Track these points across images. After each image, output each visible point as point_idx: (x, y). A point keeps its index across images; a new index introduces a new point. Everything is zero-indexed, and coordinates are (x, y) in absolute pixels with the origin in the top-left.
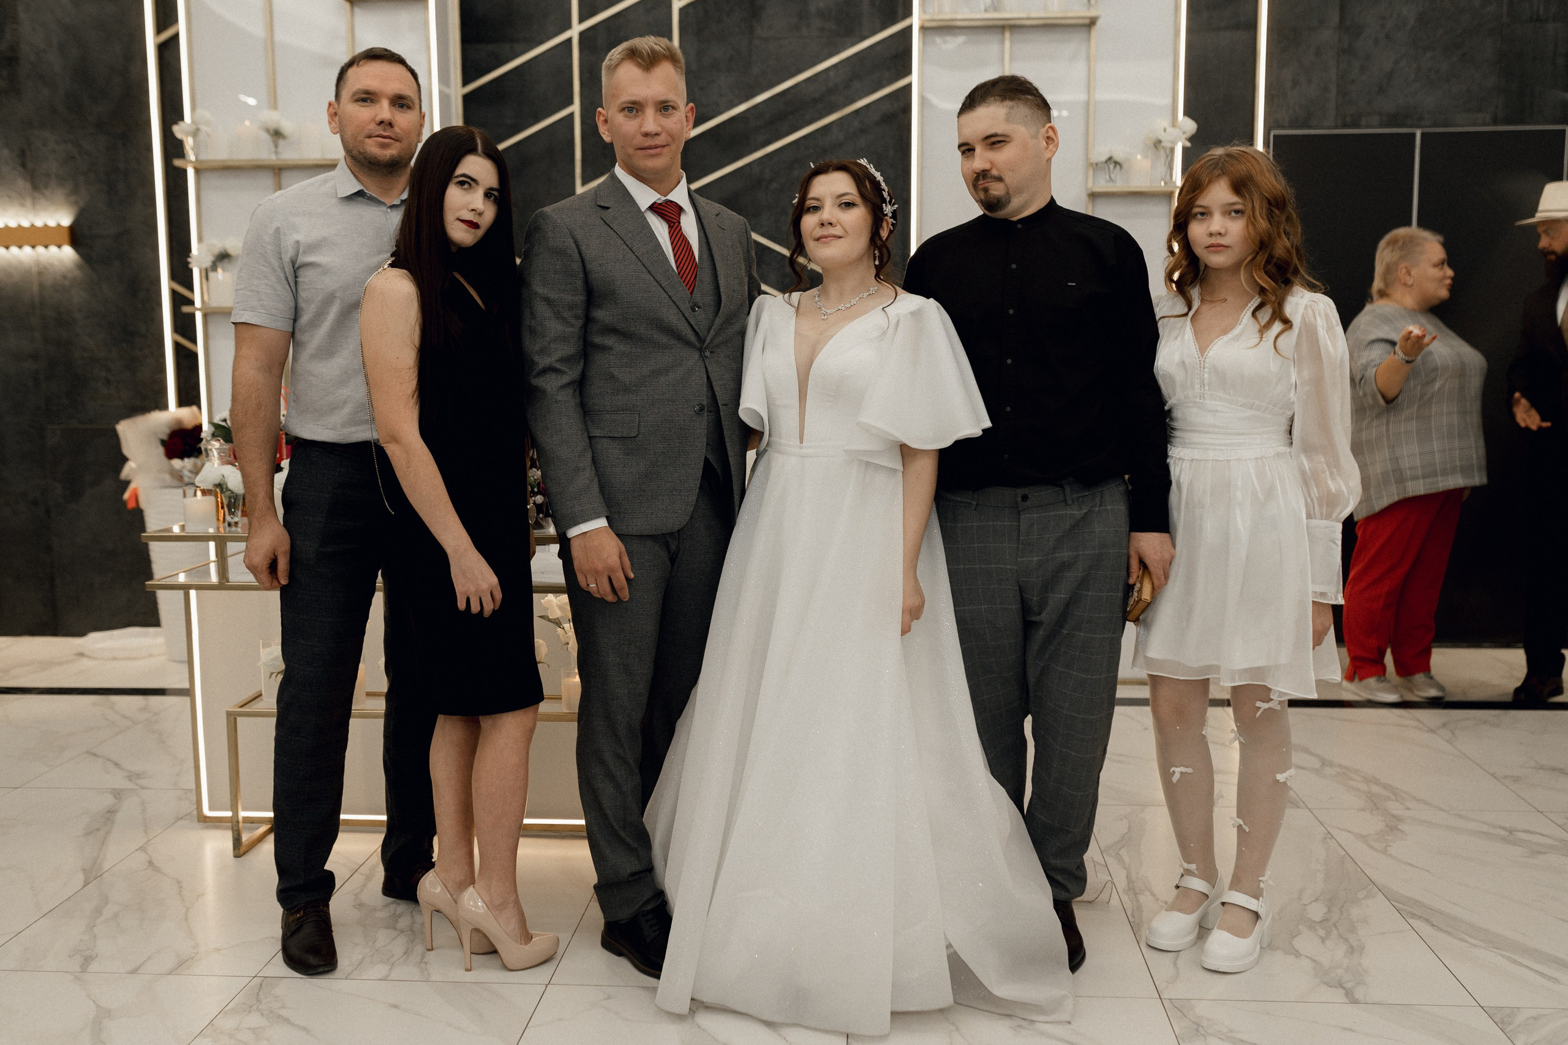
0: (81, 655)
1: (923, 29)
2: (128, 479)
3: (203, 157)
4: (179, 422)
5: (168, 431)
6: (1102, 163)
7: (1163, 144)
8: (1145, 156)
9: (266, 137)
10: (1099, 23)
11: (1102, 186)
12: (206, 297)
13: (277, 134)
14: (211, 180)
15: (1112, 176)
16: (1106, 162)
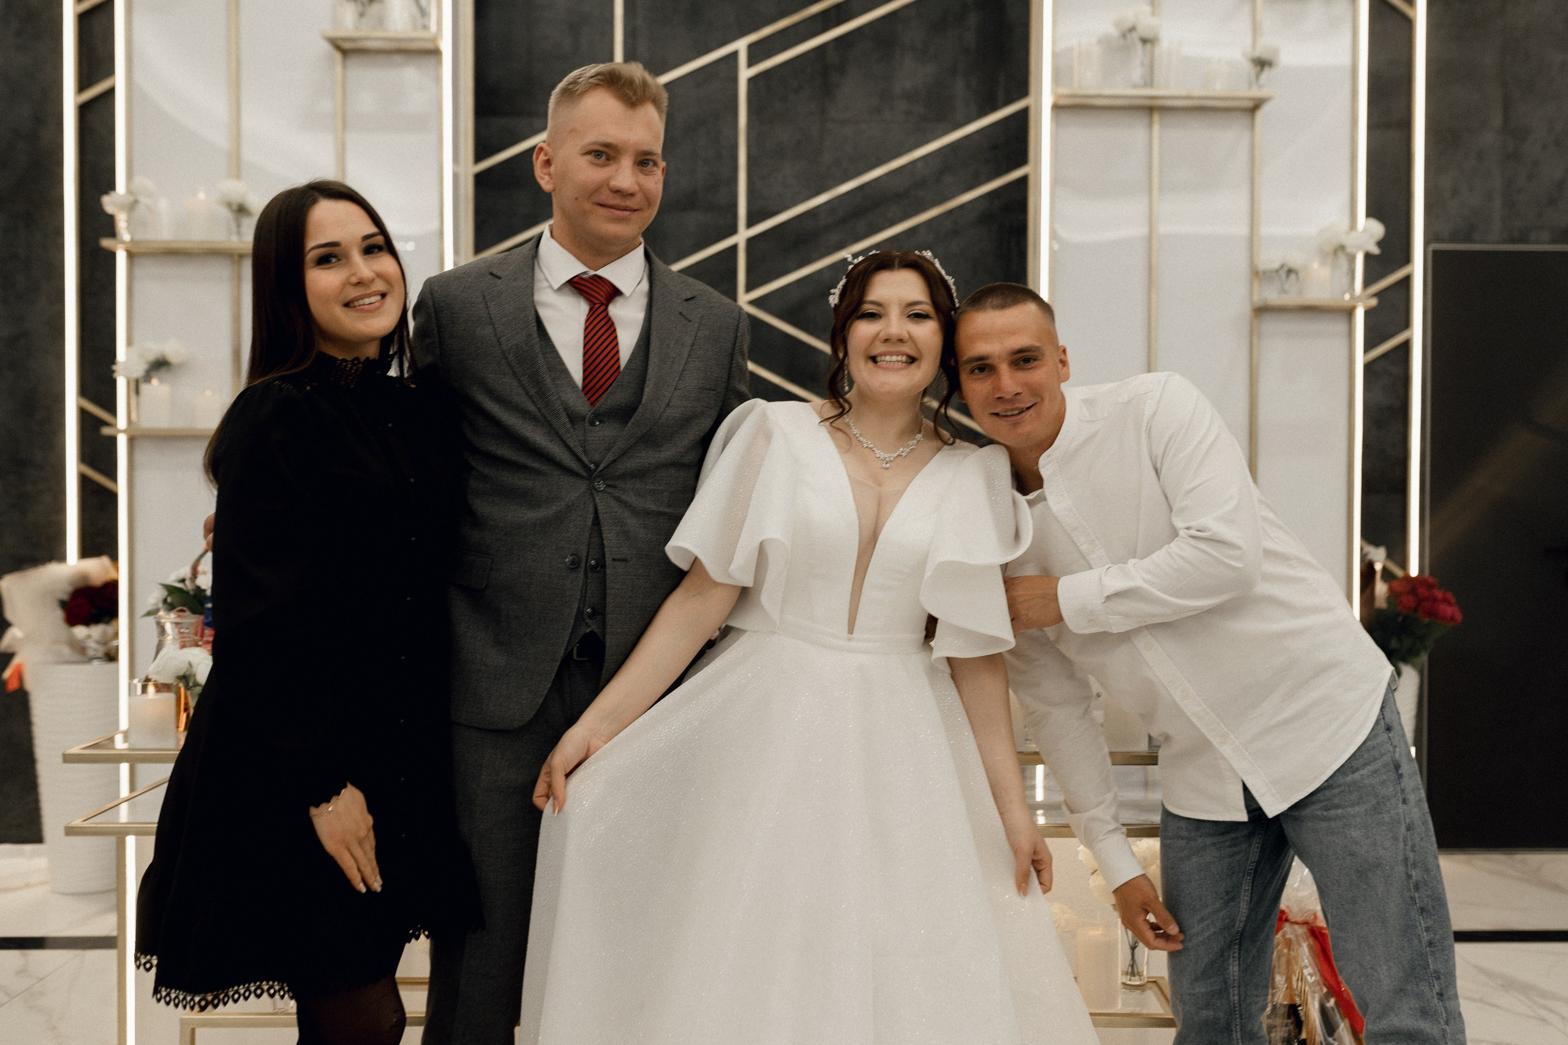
1: (1057, 108)
2: (10, 650)
3: (139, 236)
4: (84, 577)
5: (69, 589)
6: (1271, 272)
7: (1345, 251)
8: (1323, 264)
9: (225, 214)
10: (1265, 106)
11: (1272, 295)
12: (134, 416)
13: (241, 209)
14: (148, 269)
15: (1287, 287)
16: (1277, 271)
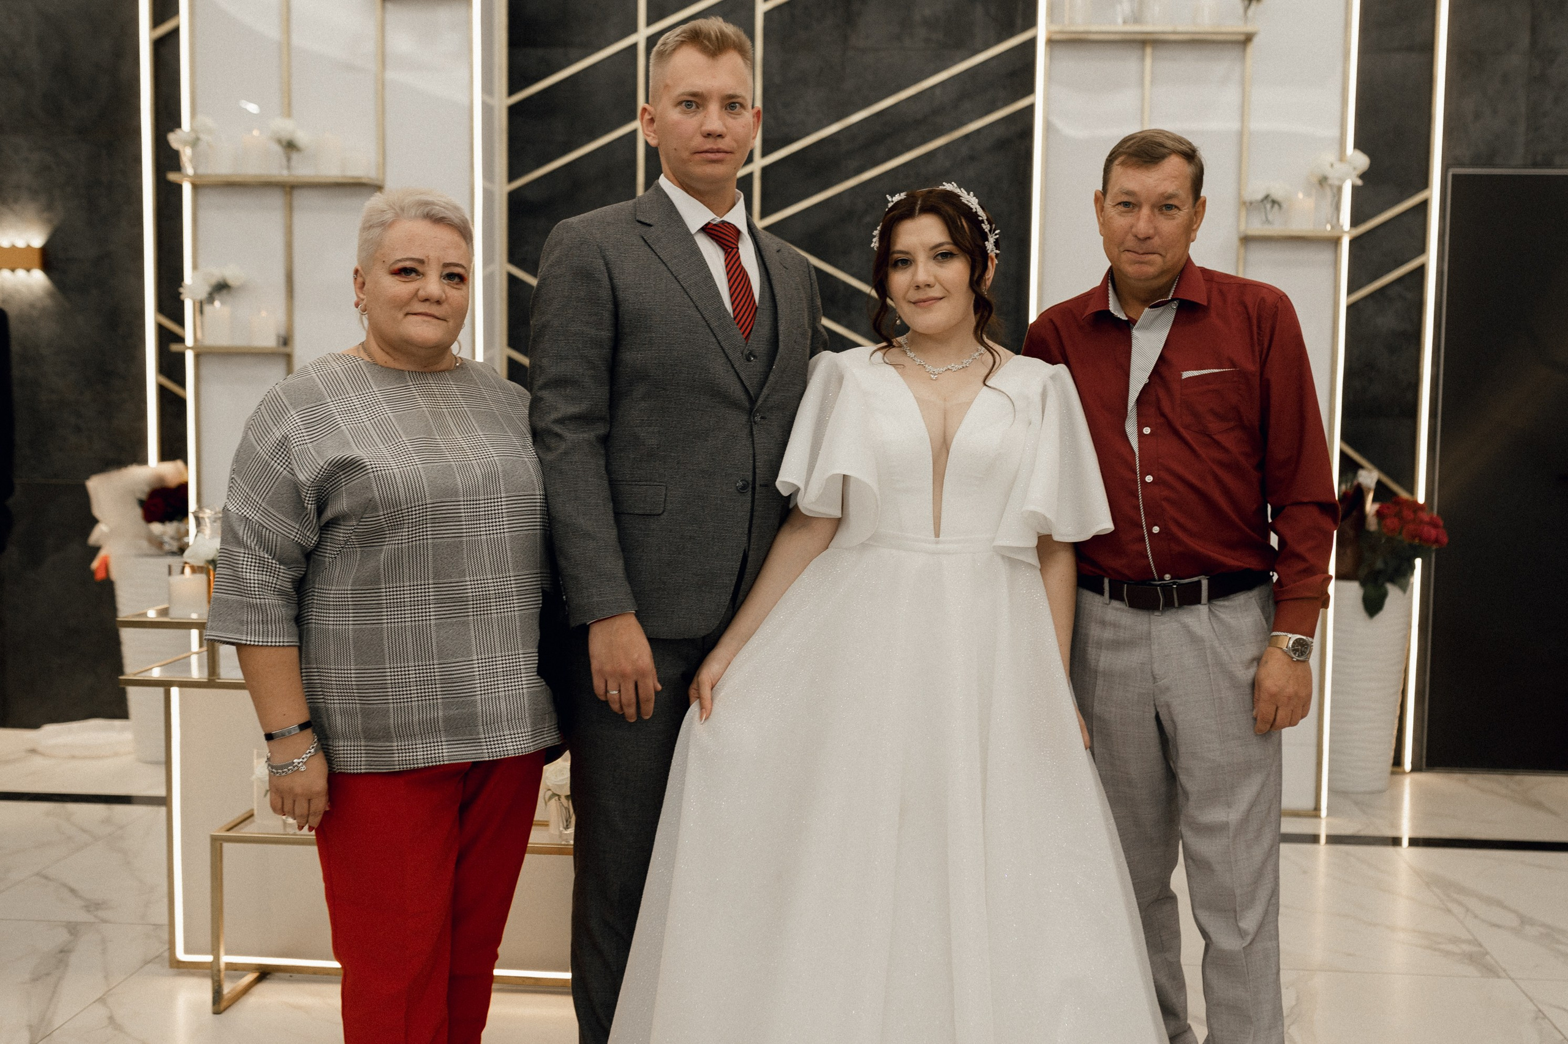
0: (33, 751)
1: (1050, 42)
2: (98, 544)
3: (203, 171)
4: (161, 479)
5: (147, 489)
6: (1257, 202)
7: (1330, 182)
8: (1308, 194)
9: (277, 150)
10: (1256, 40)
11: (1256, 227)
12: (199, 334)
13: (290, 146)
14: (210, 199)
15: (1270, 217)
16: (1262, 201)
